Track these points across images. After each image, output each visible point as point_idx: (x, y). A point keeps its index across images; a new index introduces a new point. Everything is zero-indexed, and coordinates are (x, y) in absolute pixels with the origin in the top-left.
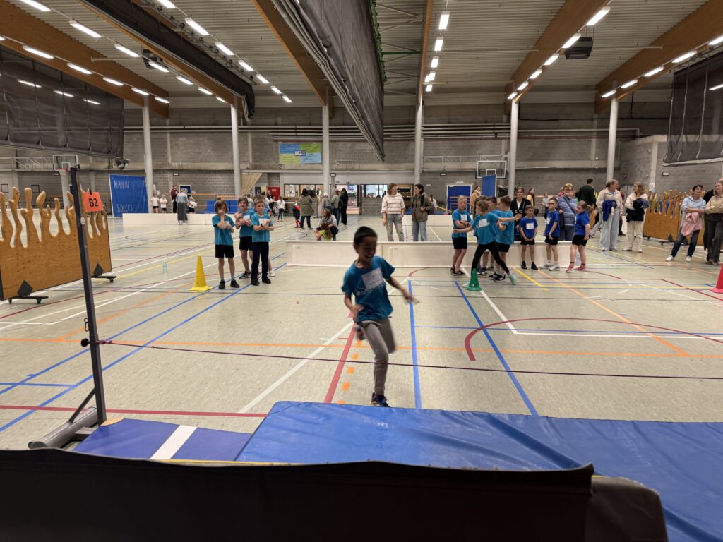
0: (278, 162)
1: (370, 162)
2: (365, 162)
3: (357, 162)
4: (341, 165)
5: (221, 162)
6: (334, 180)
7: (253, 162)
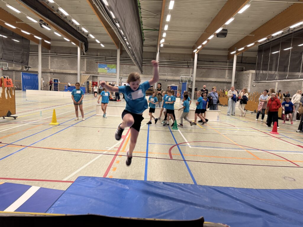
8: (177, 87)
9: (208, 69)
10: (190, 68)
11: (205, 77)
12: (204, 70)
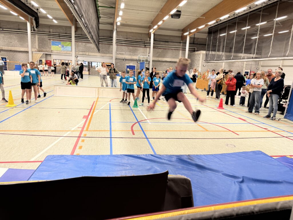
0: (51, 49)
1: (93, 52)
2: (91, 52)
3: (88, 52)
4: (80, 52)
5: (22, 47)
6: (77, 59)
7: (38, 48)
8: (135, 66)
9: (164, 49)
10: (147, 47)
11: (161, 57)
12: (160, 50)
